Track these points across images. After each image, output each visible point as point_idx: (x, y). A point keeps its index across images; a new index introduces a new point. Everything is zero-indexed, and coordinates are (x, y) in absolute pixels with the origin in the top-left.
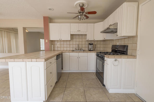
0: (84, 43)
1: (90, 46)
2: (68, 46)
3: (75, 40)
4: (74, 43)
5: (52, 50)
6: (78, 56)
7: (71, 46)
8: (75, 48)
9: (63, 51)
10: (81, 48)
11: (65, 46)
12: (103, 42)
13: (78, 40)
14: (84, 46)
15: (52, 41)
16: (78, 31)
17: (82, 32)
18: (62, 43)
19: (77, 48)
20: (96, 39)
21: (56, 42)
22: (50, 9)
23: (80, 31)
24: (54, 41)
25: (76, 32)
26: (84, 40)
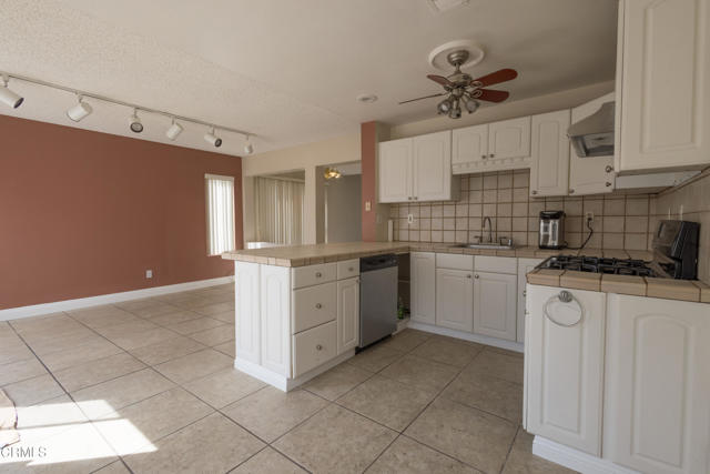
0: (520, 210)
1: (542, 224)
2: (449, 224)
3: (476, 197)
4: (476, 211)
5: (390, 238)
6: (471, 268)
7: (462, 224)
8: (479, 234)
9: (413, 246)
10: (506, 234)
11: (437, 223)
12: (644, 204)
13: (491, 197)
14: (521, 224)
15: (390, 206)
16: (484, 157)
17: (503, 160)
18: (425, 212)
19: (486, 235)
20: (579, 191)
21: (404, 210)
22: (365, 99)
23: (492, 156)
24: (399, 205)
25: (476, 163)
26: (521, 196)
